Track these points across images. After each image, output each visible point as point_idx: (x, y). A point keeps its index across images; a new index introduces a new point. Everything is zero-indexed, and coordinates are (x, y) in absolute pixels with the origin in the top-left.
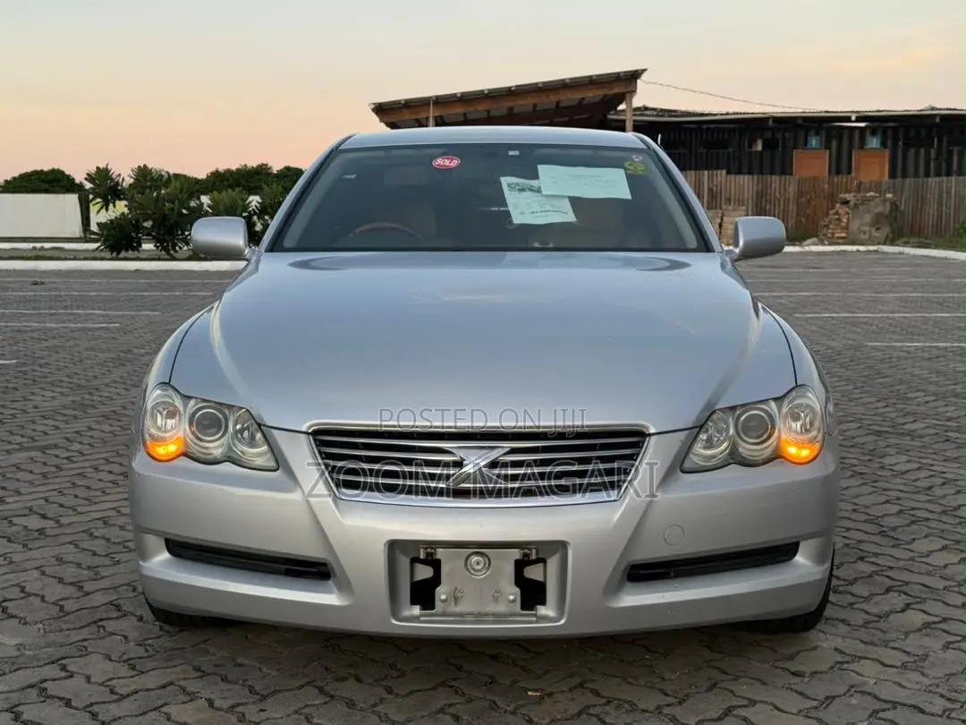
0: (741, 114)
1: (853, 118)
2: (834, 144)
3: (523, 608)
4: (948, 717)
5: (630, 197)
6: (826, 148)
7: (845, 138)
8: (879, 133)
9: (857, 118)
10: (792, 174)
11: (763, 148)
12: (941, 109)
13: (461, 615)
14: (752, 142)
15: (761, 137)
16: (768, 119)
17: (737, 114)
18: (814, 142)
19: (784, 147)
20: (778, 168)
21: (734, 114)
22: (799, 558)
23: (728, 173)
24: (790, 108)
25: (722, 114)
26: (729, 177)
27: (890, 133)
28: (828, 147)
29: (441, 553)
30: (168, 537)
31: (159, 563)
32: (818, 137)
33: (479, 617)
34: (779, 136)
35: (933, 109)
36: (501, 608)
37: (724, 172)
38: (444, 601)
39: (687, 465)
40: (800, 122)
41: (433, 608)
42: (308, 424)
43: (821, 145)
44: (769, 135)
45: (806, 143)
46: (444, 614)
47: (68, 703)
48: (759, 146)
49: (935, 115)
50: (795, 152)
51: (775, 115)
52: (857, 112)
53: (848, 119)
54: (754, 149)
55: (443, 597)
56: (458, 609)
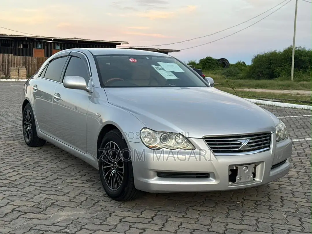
0: (16, 35)
1: (53, 40)
2: (46, 47)
5: (184, 72)
6: (43, 48)
7: (49, 45)
8: (59, 44)
9: (54, 40)
10: (33, 56)
11: (23, 47)
12: (78, 39)
14: (19, 44)
15: (22, 44)
16: (25, 38)
17: (15, 35)
18: (39, 46)
19: (30, 47)
20: (28, 54)
21: (14, 35)
22: (287, 161)
23: (13, 55)
24: (32, 35)
25: (10, 35)
27: (62, 45)
28: (44, 48)
29: (239, 167)
30: (157, 171)
32: (41, 45)
34: (28, 43)
35: (76, 38)
36: (250, 180)
40: (35, 40)
42: (202, 136)
43: (42, 47)
44: (24, 43)
45: (37, 47)
46: (238, 183)
49: (76, 40)
50: (33, 49)
51: (28, 37)
52: (54, 38)
53: (51, 40)
54: (19, 47)
55: (238, 179)
56: (241, 181)
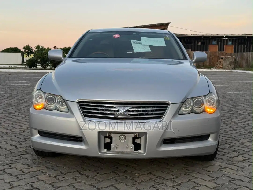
0: (195, 35)
1: (225, 37)
2: (219, 43)
3: (135, 150)
4: (250, 183)
5: (165, 46)
6: (217, 44)
7: (222, 42)
8: (231, 40)
9: (225, 36)
10: (208, 51)
12: (248, 35)
13: (118, 152)
14: (198, 42)
15: (200, 41)
16: (202, 36)
17: (194, 35)
18: (214, 43)
19: (206, 44)
20: (204, 49)
21: (193, 35)
22: (210, 139)
23: (192, 50)
24: (208, 34)
25: (190, 35)
26: (192, 51)
27: (234, 41)
28: (218, 44)
29: (112, 135)
30: (39, 130)
31: (36, 137)
32: (215, 42)
33: (123, 152)
34: (205, 41)
35: (246, 34)
36: (129, 150)
37: (190, 50)
38: (113, 148)
39: (180, 113)
40: (210, 37)
41: (110, 150)
42: (77, 100)
43: (216, 44)
44: (202, 41)
45: (212, 43)
46: (113, 152)
47: (11, 175)
48: (200, 44)
49: (246, 36)
50: (209, 45)
51: (204, 35)
52: (225, 35)
53: (223, 37)
54: (198, 44)
55: (113, 147)
56: (117, 150)
